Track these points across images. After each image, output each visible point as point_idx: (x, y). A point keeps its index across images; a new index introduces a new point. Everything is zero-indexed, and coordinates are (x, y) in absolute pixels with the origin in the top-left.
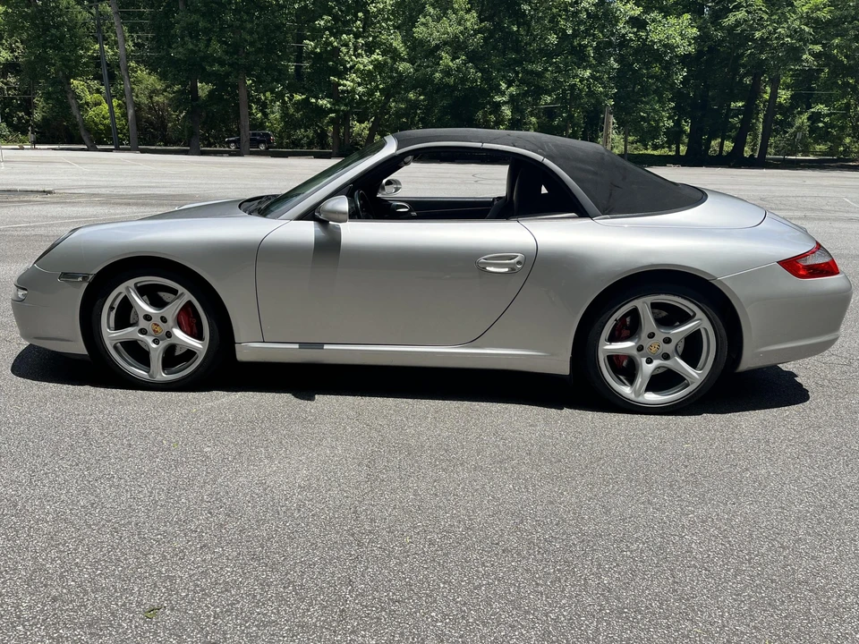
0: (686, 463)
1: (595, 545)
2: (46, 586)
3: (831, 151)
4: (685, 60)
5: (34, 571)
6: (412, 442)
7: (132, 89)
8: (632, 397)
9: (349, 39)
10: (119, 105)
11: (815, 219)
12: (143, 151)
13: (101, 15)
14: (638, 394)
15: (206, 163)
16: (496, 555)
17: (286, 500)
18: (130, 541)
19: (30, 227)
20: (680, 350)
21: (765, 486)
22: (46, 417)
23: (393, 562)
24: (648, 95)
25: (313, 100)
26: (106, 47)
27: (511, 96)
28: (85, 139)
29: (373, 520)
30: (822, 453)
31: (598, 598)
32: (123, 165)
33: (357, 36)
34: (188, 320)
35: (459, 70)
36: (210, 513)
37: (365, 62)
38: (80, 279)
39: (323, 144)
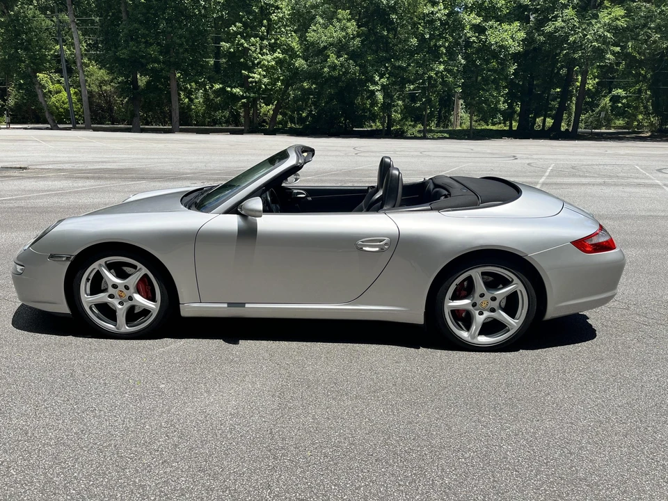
0: (506, 390)
1: (440, 454)
2: (55, 494)
3: (628, 126)
4: (516, 57)
5: (46, 483)
6: (311, 378)
7: (86, 81)
8: (469, 339)
9: (256, 41)
10: (75, 93)
11: (612, 185)
12: (95, 130)
13: (61, 22)
14: (473, 337)
15: (146, 139)
16: (371, 464)
17: (221, 425)
18: (111, 459)
19: (13, 199)
20: (503, 305)
21: (561, 407)
22: (42, 362)
23: (299, 470)
24: (488, 84)
25: (229, 89)
26: (65, 47)
27: (383, 86)
28: (49, 120)
29: (284, 439)
30: (602, 380)
31: (441, 494)
32: (80, 142)
33: (262, 39)
34: (145, 288)
35: (342, 65)
36: (167, 436)
37: (269, 59)
38: (64, 259)
39: (237, 123)
